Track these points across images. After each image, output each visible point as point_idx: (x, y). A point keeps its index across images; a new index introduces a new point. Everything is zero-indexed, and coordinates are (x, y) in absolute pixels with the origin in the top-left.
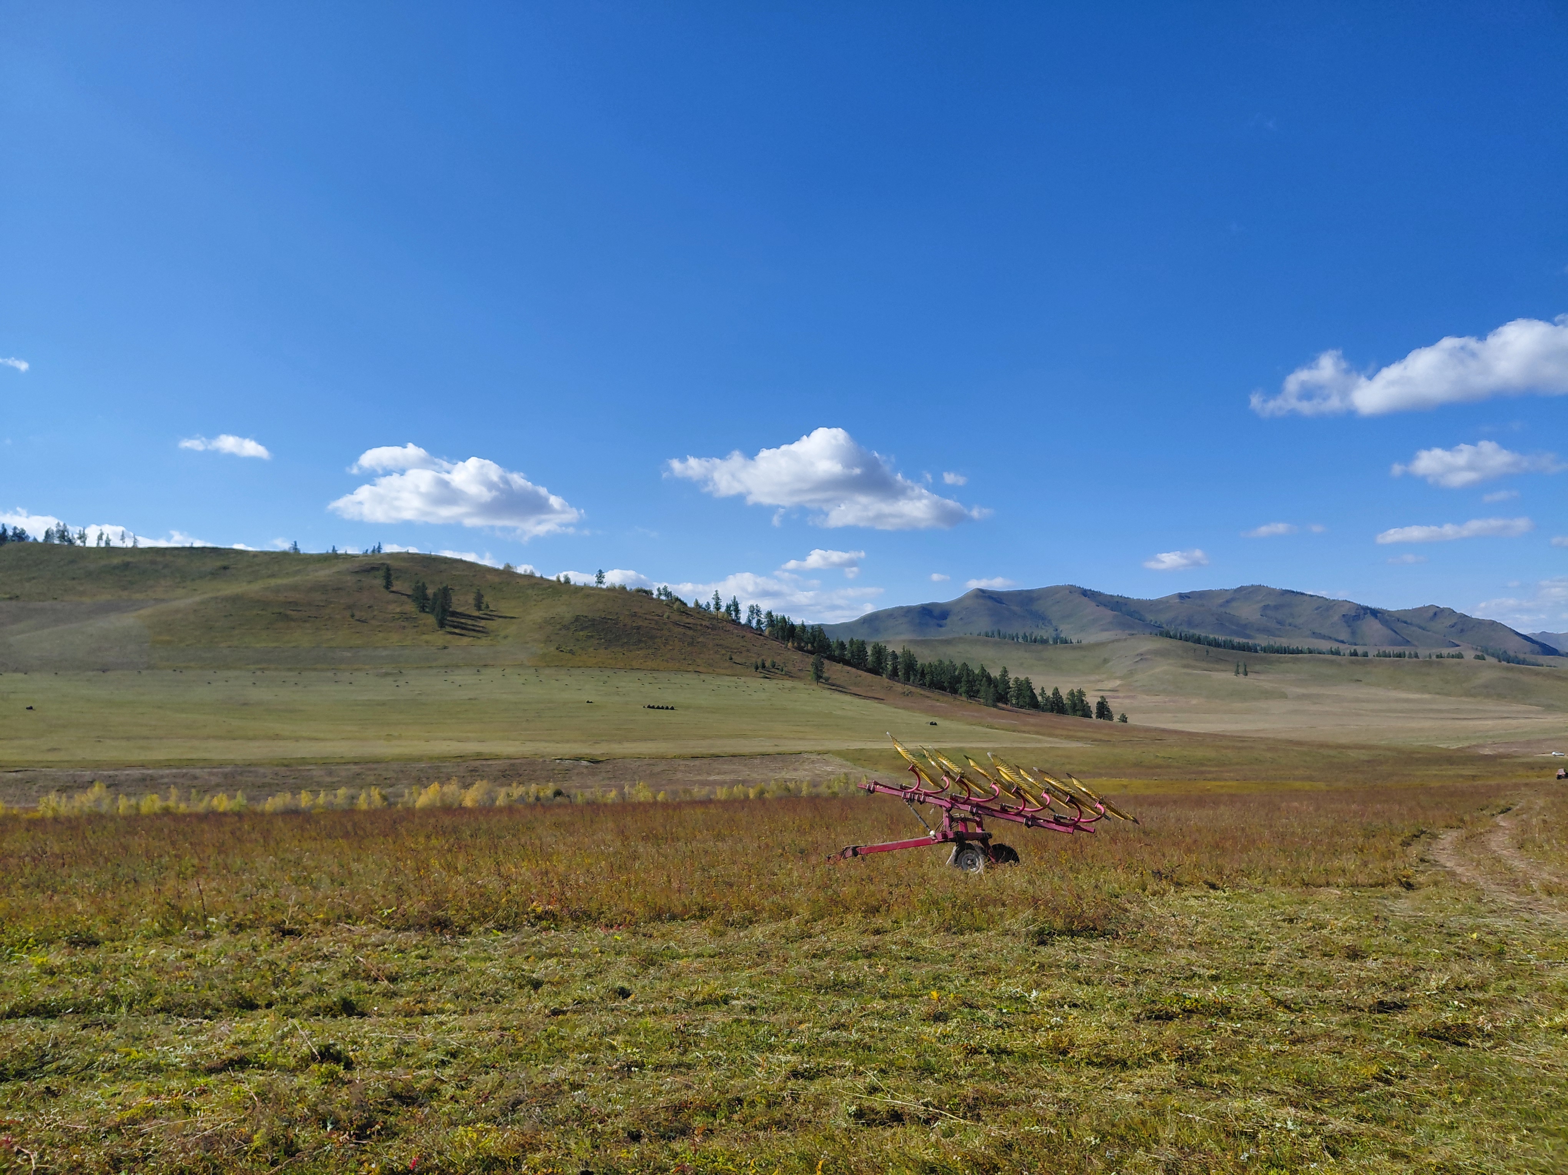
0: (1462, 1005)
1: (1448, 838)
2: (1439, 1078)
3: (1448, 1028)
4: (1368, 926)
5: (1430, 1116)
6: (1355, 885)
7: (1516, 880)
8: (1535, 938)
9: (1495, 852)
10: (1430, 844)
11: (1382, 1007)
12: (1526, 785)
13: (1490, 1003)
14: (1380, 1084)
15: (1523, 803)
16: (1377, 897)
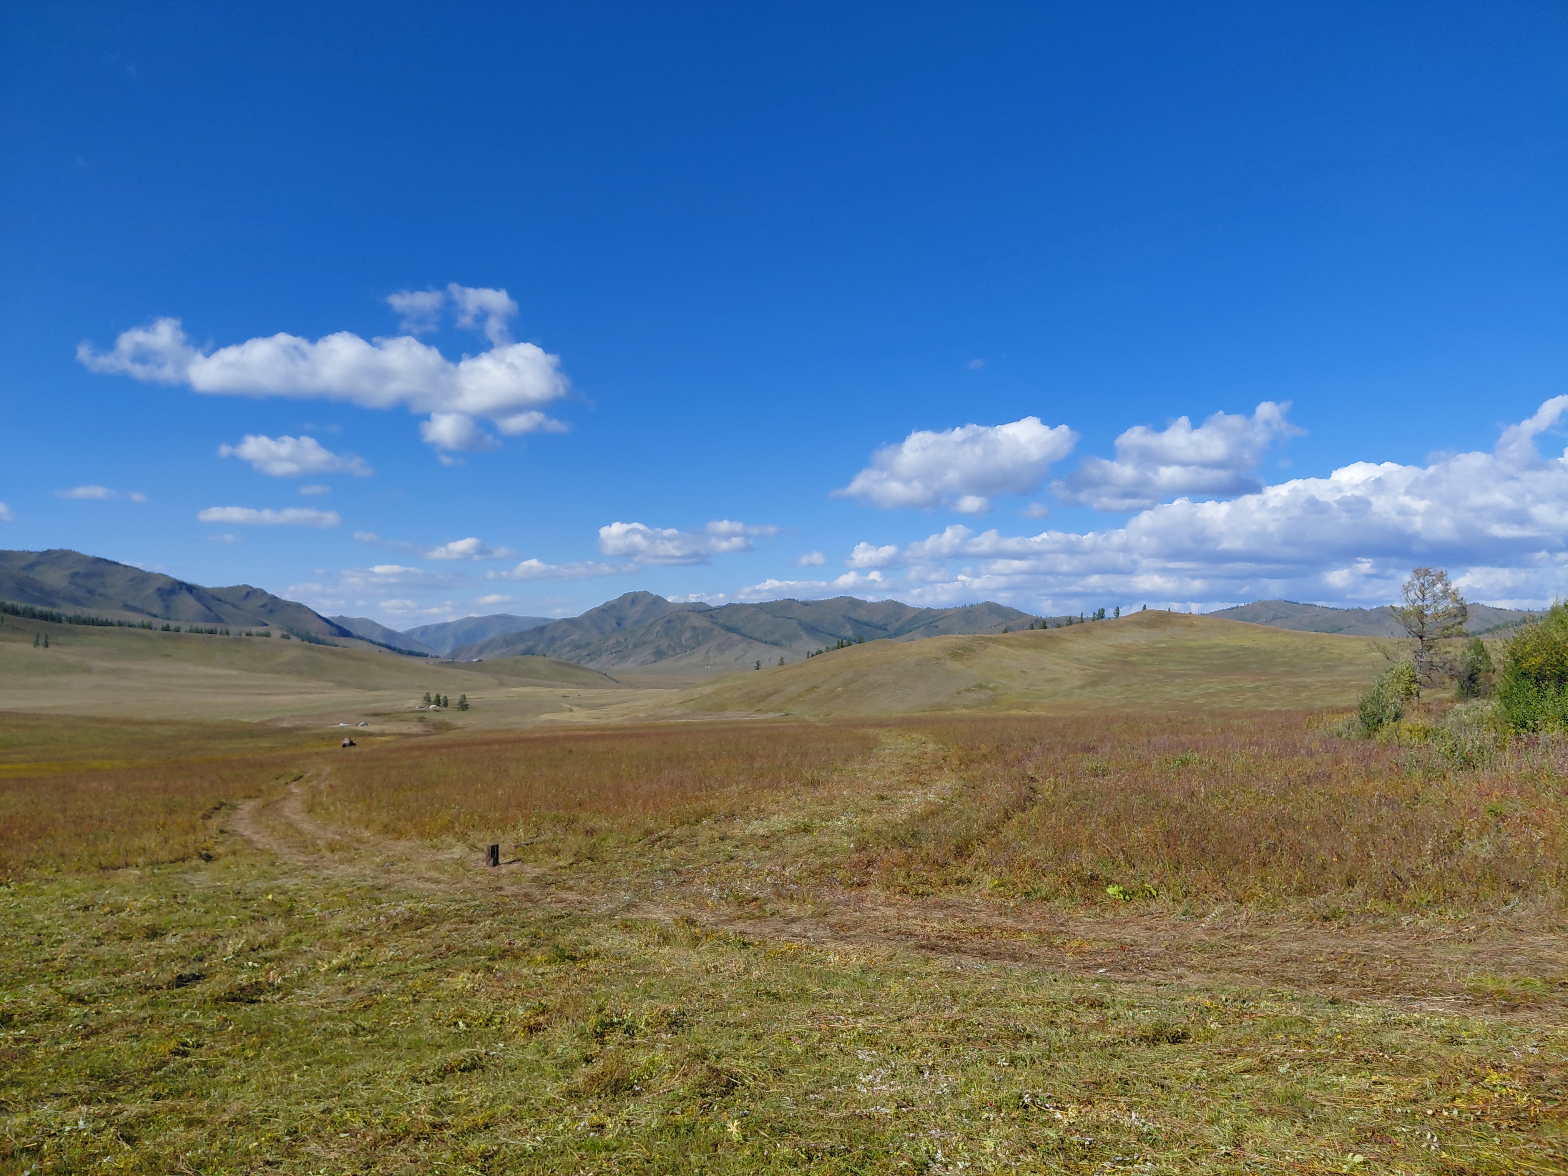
0: (256, 965)
1: (247, 807)
2: (233, 1038)
3: (242, 989)
4: (167, 903)
5: (224, 1077)
6: (154, 863)
7: (305, 841)
8: (319, 893)
9: (287, 817)
10: (229, 815)
11: (181, 981)
12: (317, 754)
13: (280, 959)
14: (177, 1057)
15: (313, 771)
16: (177, 873)
